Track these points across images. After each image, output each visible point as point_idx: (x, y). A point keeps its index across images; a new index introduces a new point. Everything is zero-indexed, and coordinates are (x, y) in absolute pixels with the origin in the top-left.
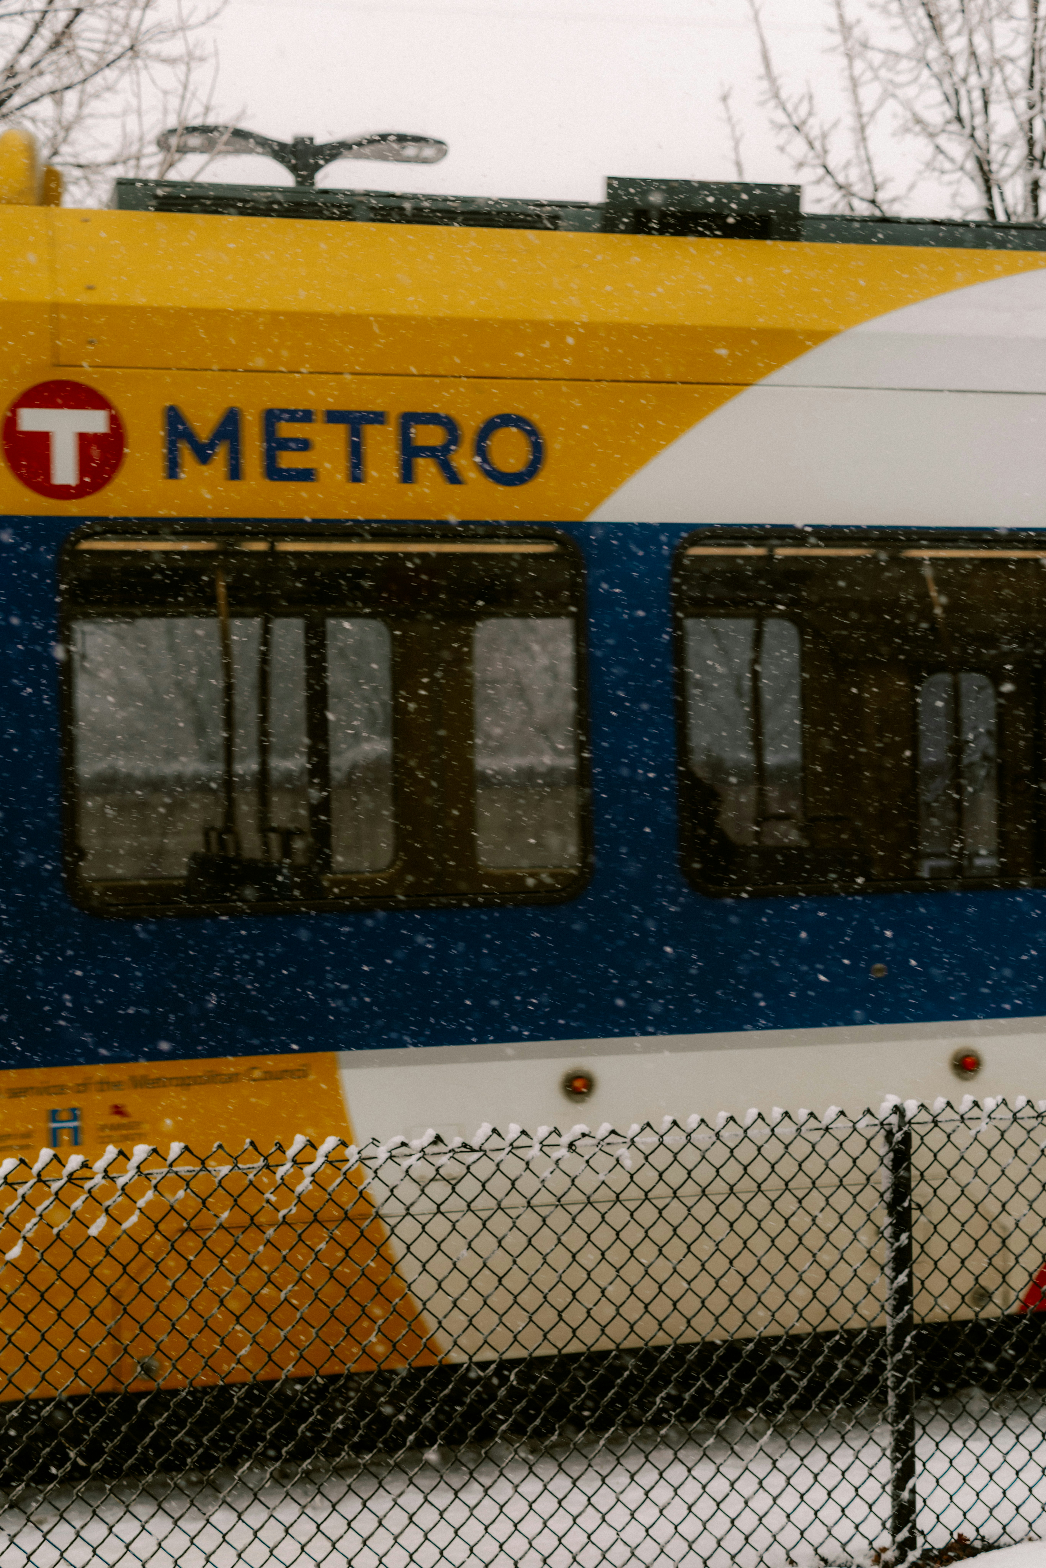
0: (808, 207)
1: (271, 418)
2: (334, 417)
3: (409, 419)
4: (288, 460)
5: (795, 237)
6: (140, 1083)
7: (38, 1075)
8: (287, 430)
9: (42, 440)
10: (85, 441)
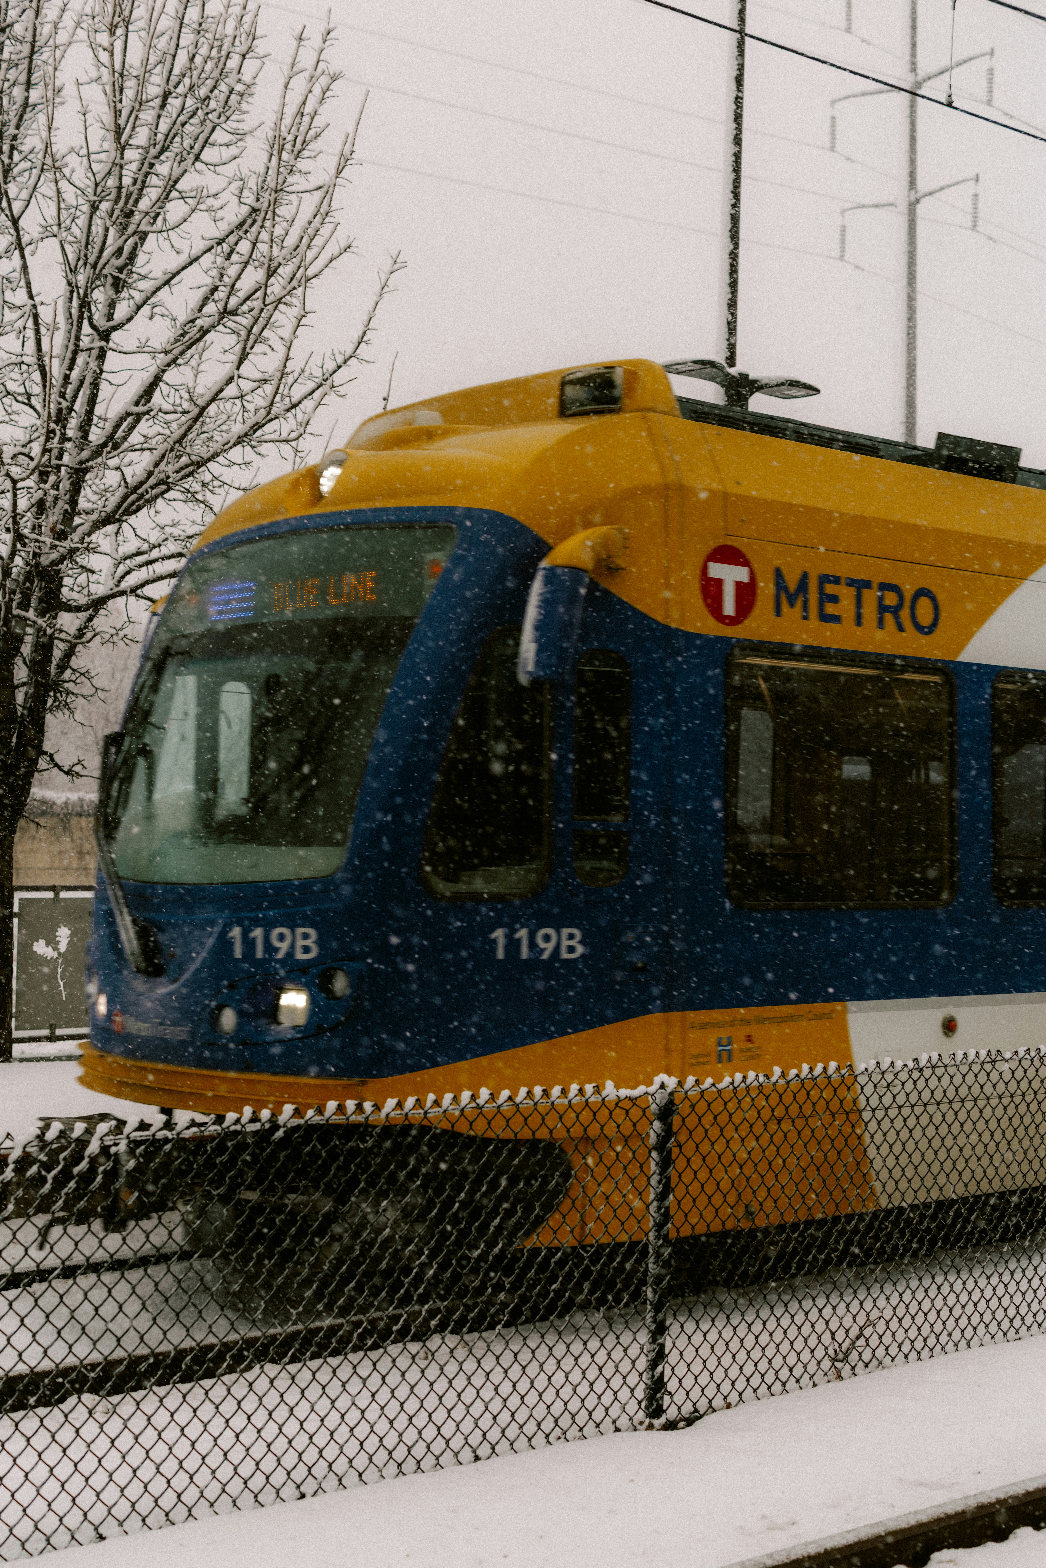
0: (1024, 462)
1: (824, 579)
2: (852, 583)
3: (883, 587)
4: (830, 609)
5: (1013, 481)
6: (760, 1021)
7: (716, 1015)
8: (830, 589)
9: (719, 582)
10: (739, 585)
